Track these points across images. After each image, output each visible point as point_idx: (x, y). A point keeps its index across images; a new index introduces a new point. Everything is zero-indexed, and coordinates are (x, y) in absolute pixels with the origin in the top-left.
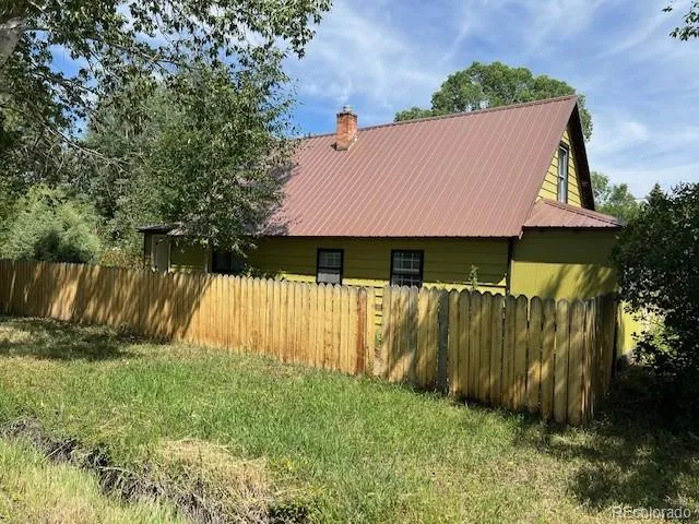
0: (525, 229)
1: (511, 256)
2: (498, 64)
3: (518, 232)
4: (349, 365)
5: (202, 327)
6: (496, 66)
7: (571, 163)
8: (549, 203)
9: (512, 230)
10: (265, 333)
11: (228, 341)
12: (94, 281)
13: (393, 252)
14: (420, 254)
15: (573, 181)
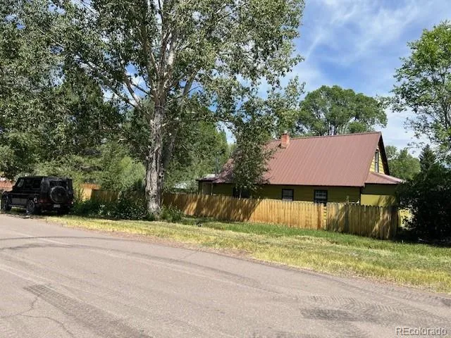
0: (366, 184)
1: (361, 193)
2: (336, 86)
3: (363, 185)
4: (315, 227)
5: (256, 217)
6: (336, 88)
7: (380, 156)
8: (372, 173)
9: (361, 184)
10: (283, 218)
11: (267, 221)
12: (206, 201)
13: (315, 191)
14: (326, 191)
15: (380, 162)
